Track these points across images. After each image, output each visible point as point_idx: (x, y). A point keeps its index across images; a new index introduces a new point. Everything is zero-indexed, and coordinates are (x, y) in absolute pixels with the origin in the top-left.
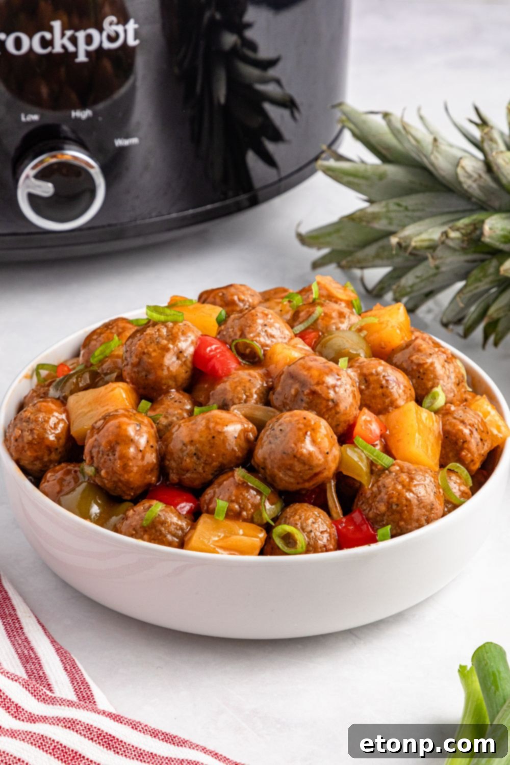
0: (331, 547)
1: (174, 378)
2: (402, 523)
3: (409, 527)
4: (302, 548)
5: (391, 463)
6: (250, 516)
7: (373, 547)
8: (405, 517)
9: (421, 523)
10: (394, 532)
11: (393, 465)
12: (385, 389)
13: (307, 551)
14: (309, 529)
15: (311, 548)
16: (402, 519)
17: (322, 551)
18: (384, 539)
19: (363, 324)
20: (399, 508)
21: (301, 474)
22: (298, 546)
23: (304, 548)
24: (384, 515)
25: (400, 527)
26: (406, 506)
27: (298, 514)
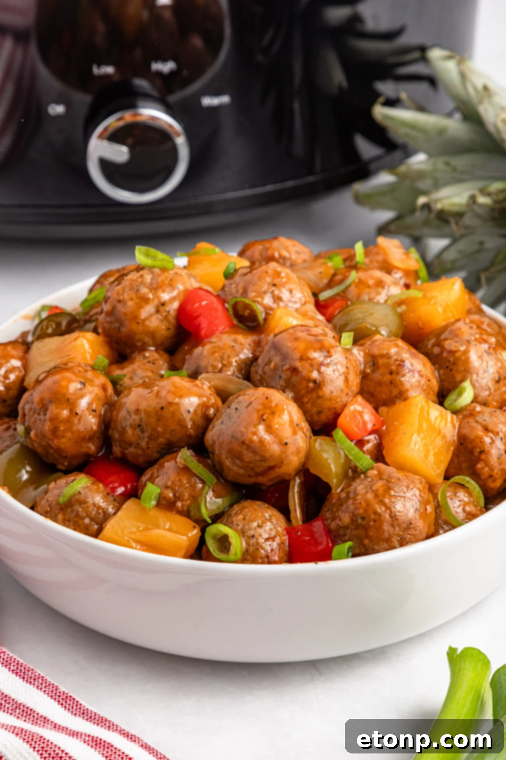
0: (276, 558)
1: (152, 334)
2: (366, 541)
3: (376, 547)
4: (236, 554)
5: (370, 467)
6: (185, 508)
7: (322, 566)
8: (371, 534)
9: (392, 544)
10: (357, 551)
11: (372, 468)
12: (394, 376)
13: (243, 560)
14: (251, 533)
15: (249, 557)
16: (367, 536)
17: (263, 563)
18: (339, 558)
19: (403, 297)
20: (364, 523)
21: (251, 465)
22: (230, 552)
23: (239, 556)
24: (346, 528)
25: (364, 546)
26: (375, 521)
27: (243, 513)
